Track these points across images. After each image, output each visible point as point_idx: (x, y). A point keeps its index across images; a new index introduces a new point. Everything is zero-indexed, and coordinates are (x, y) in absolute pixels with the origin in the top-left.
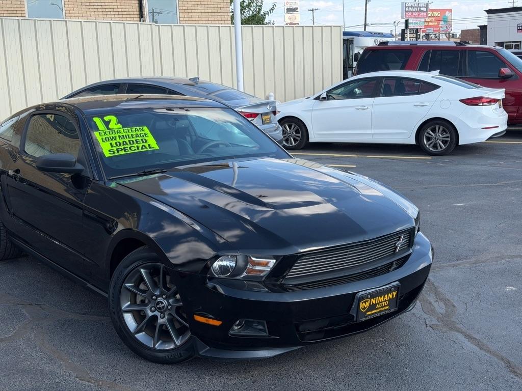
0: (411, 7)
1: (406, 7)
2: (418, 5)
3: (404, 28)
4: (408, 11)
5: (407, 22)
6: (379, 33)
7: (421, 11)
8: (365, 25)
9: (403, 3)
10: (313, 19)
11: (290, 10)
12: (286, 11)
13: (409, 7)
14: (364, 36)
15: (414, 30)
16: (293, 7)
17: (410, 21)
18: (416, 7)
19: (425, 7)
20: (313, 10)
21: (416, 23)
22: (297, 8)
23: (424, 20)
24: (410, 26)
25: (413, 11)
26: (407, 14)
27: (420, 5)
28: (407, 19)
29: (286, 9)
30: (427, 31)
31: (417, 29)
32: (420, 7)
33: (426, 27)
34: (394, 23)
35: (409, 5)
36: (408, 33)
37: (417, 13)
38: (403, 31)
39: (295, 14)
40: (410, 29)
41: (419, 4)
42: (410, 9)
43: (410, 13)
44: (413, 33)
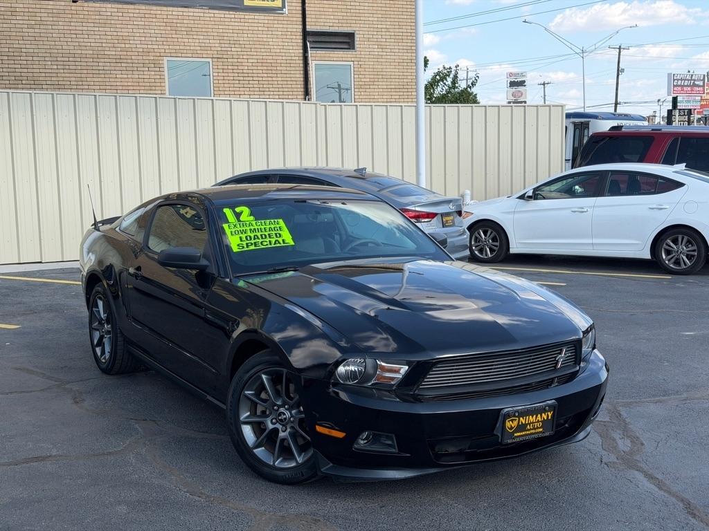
0: (681, 80)
1: (674, 80)
2: (691, 77)
3: (671, 108)
4: (677, 86)
5: (675, 100)
6: (626, 115)
7: (694, 85)
8: (616, 104)
9: (669, 75)
10: (545, 96)
11: (513, 84)
12: (509, 85)
13: (678, 80)
14: (603, 119)
15: (686, 111)
16: (519, 80)
17: (679, 99)
18: (688, 80)
19: (701, 80)
20: (544, 84)
21: (689, 101)
22: (524, 82)
23: (699, 98)
24: (680, 106)
25: (684, 86)
26: (675, 89)
27: (693, 78)
28: (675, 95)
29: (509, 82)
30: (705, 113)
31: (690, 110)
32: (695, 80)
33: (702, 106)
34: (659, 101)
35: (678, 77)
36: (677, 115)
37: (689, 89)
38: (670, 112)
39: (521, 89)
40: (680, 109)
41: (692, 75)
42: (679, 83)
43: (680, 88)
44: (684, 115)
